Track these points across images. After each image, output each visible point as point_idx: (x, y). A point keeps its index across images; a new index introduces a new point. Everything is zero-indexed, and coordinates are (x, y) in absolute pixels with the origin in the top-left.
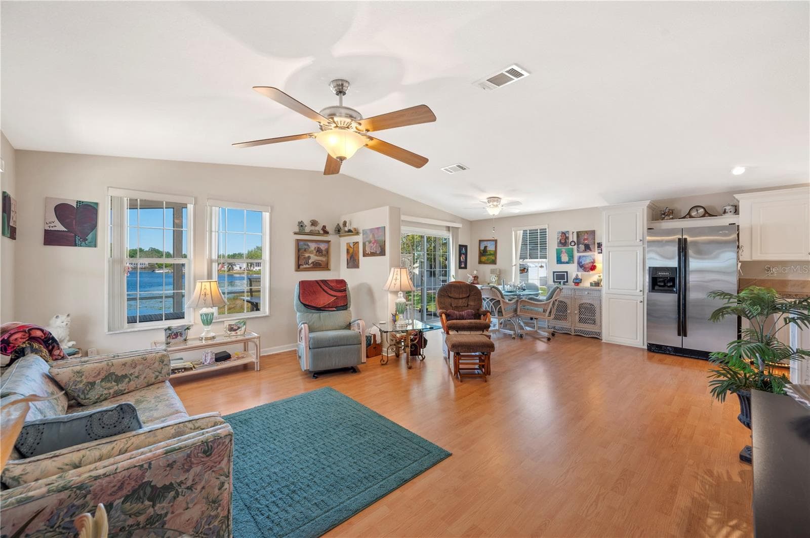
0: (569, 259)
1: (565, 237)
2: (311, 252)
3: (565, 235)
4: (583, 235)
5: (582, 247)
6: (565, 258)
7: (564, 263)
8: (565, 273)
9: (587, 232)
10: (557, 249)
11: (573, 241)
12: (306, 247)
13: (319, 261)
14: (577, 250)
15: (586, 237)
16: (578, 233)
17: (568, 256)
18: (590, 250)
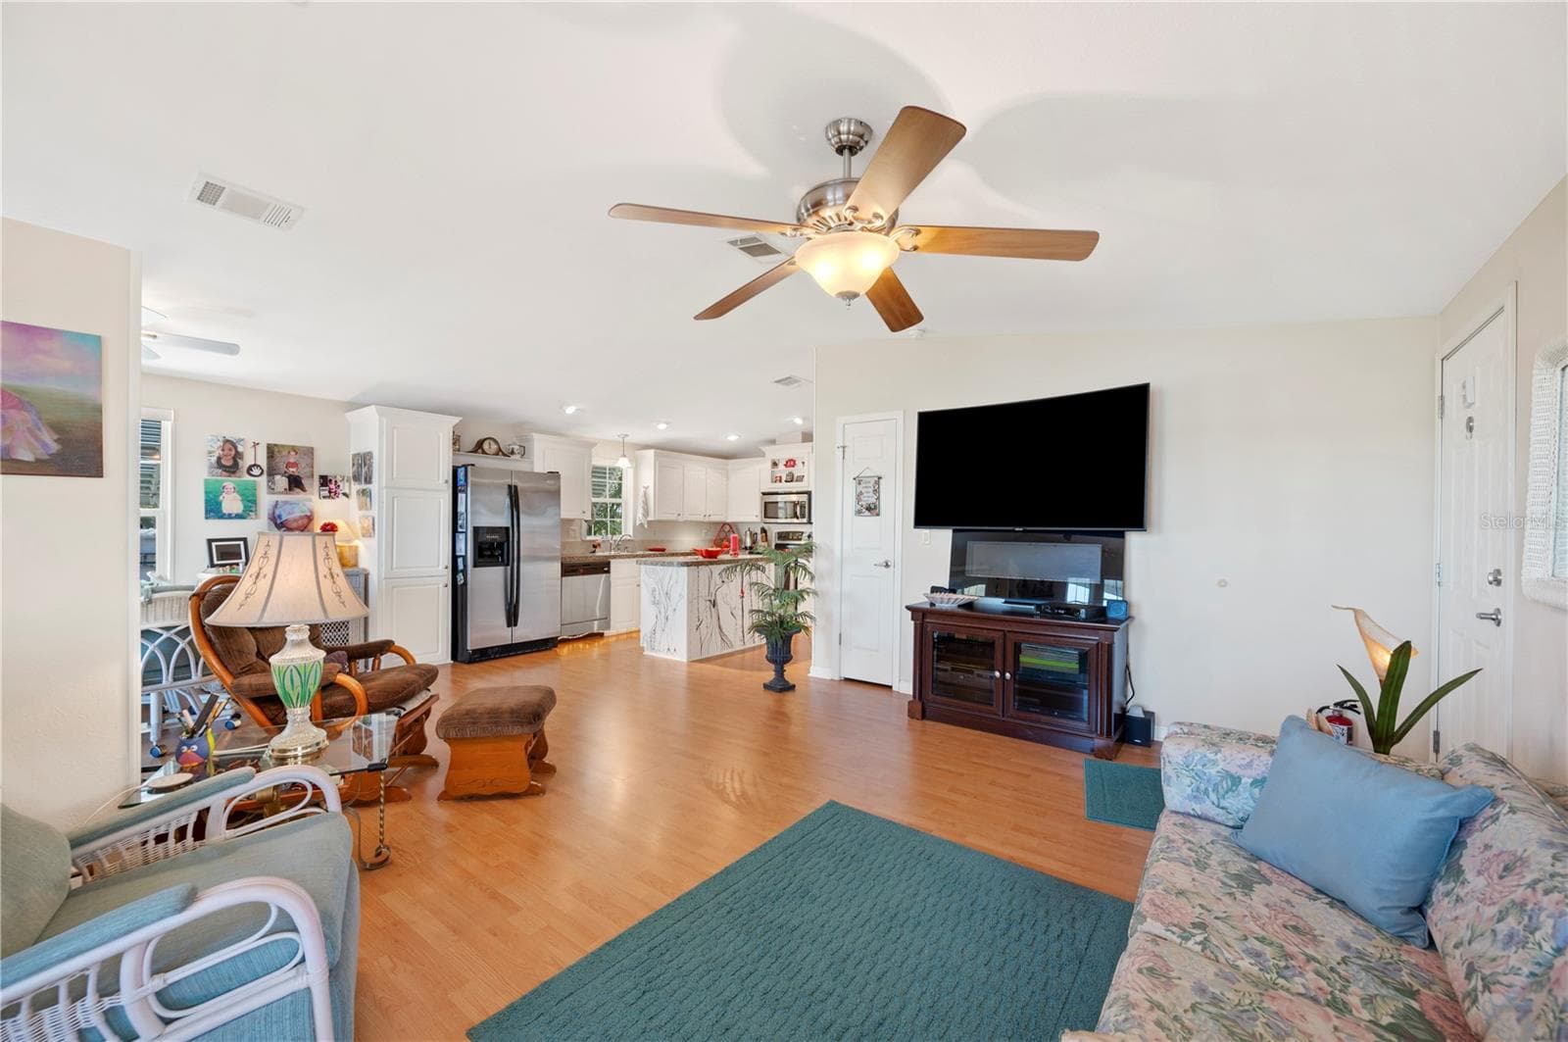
0: (245, 507)
1: (233, 453)
3: (236, 448)
4: (285, 453)
5: (282, 482)
6: (231, 503)
7: (230, 517)
8: (242, 543)
9: (294, 449)
10: (206, 480)
11: (255, 465)
14: (269, 487)
15: (292, 460)
16: (272, 451)
17: (242, 500)
18: (304, 490)
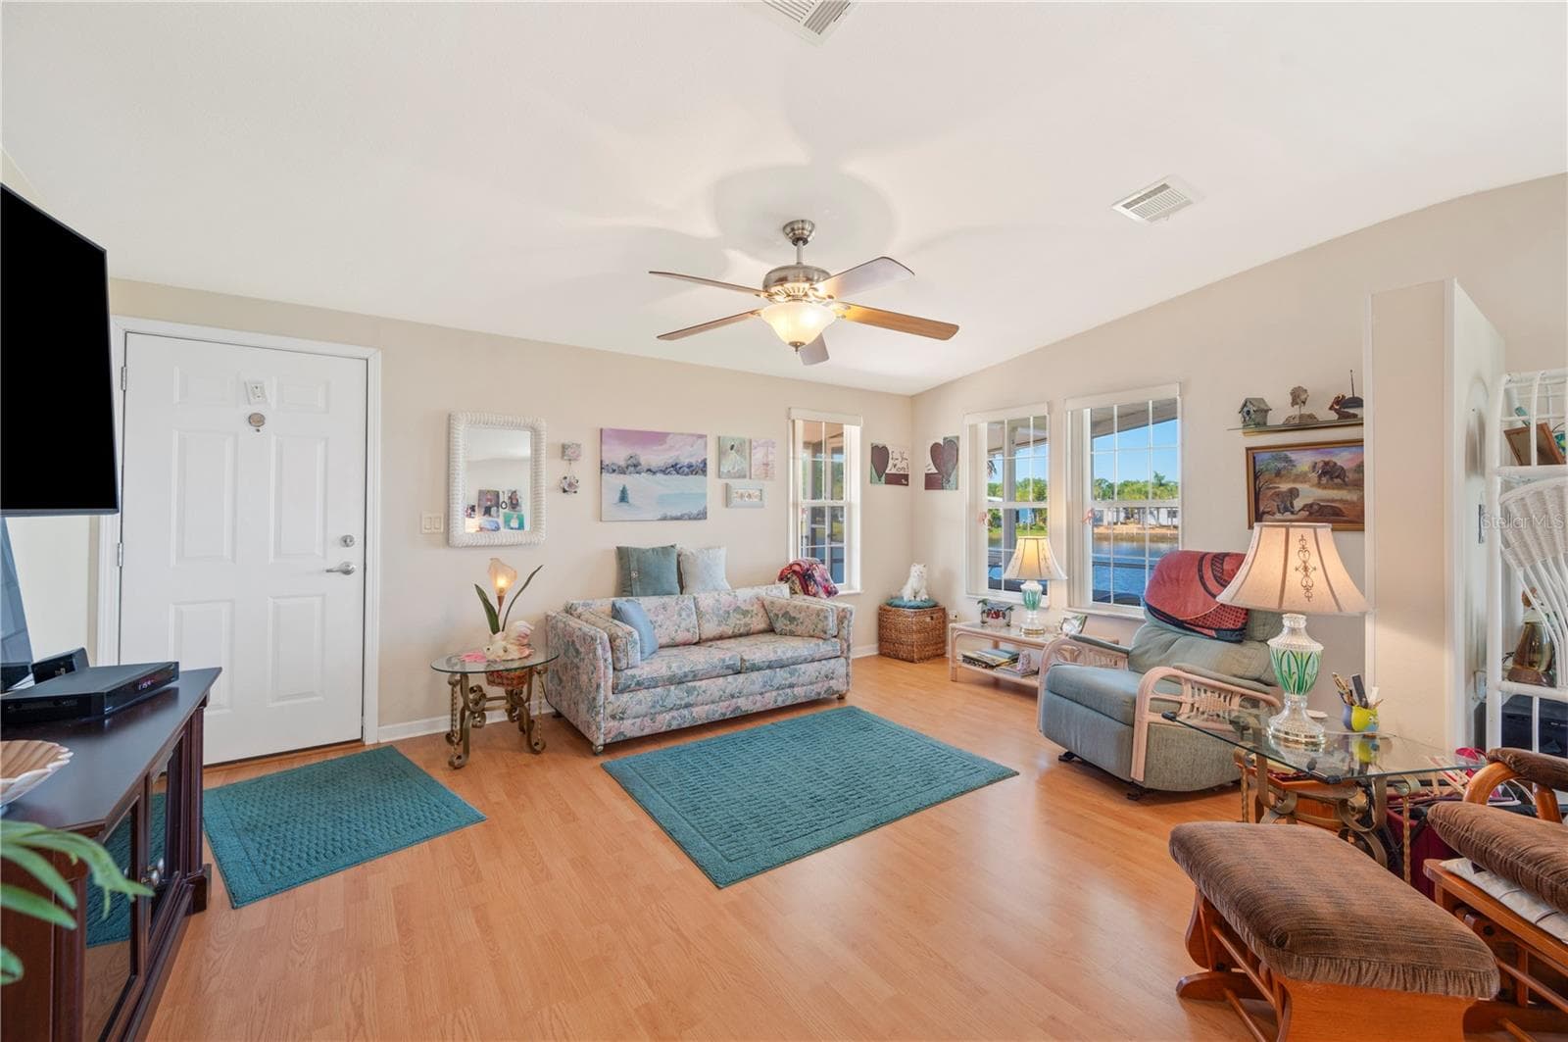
2: (1302, 478)
12: (1281, 465)
13: (1333, 501)
